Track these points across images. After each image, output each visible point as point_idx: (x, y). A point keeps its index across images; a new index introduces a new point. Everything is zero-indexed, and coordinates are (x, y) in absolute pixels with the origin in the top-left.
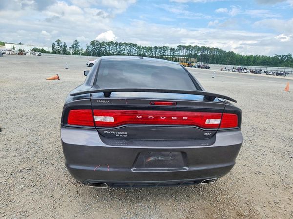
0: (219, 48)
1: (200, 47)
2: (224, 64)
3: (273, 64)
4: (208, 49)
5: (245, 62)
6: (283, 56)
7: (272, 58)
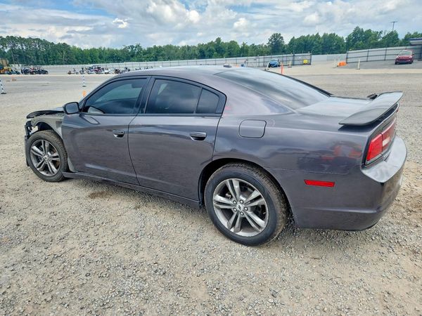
0: (42, 39)
1: (5, 37)
2: (58, 64)
3: (125, 58)
4: (21, 40)
5: (89, 58)
6: (132, 47)
7: (121, 51)
